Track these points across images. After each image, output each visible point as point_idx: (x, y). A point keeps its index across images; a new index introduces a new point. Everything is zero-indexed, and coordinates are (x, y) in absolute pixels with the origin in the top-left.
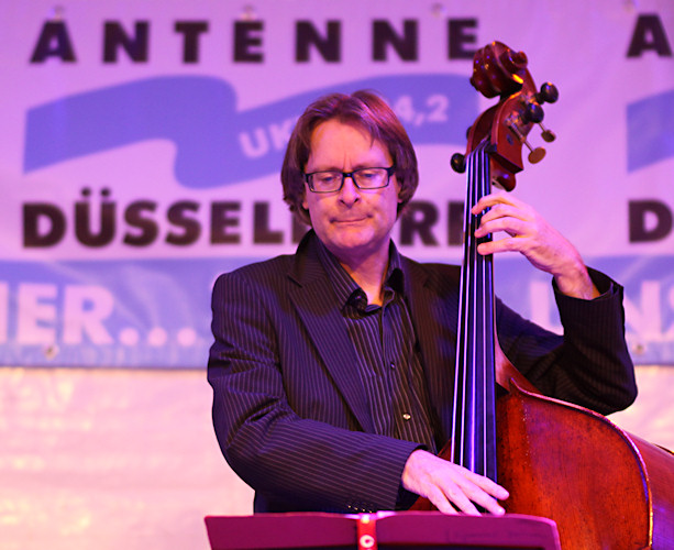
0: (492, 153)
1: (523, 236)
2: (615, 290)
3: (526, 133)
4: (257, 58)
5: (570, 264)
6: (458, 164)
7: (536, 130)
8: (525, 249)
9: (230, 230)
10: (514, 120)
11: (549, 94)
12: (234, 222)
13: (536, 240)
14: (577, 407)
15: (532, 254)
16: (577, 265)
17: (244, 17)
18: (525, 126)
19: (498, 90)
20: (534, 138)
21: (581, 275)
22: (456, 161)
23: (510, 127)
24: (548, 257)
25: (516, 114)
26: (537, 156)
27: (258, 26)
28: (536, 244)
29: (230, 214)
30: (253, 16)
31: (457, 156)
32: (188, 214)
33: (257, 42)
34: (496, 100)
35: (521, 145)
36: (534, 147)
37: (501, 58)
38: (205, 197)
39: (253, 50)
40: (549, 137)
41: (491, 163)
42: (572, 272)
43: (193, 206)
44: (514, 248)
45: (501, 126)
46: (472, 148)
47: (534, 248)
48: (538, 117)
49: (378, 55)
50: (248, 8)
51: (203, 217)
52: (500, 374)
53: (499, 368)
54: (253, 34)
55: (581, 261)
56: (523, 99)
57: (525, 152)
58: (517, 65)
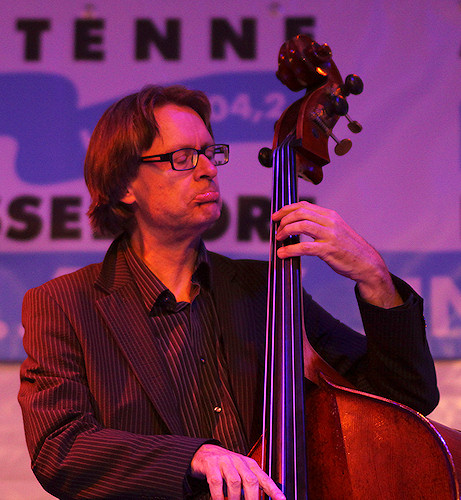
0: (297, 148)
1: (321, 241)
2: (415, 300)
3: (332, 126)
4: (98, 56)
5: (371, 271)
6: (265, 159)
7: (342, 122)
8: (323, 254)
9: (70, 225)
10: (320, 113)
11: (354, 86)
12: (75, 217)
13: (333, 245)
14: (384, 400)
15: (330, 258)
16: (379, 272)
17: (84, 14)
18: (330, 119)
19: (304, 83)
20: (341, 130)
21: (383, 282)
22: (264, 156)
23: (315, 121)
24: (347, 263)
25: (321, 107)
26: (343, 147)
27: (98, 24)
28: (334, 249)
29: (70, 210)
30: (94, 15)
31: (264, 150)
32: (29, 209)
33: (98, 40)
34: (302, 93)
35: (327, 138)
36: (340, 138)
37: (306, 51)
38: (46, 193)
39: (94, 47)
40: (355, 127)
41: (297, 158)
42: (373, 279)
43: (34, 201)
44: (311, 252)
45: (307, 120)
46: (279, 142)
47: (331, 254)
48: (343, 109)
49: (217, 53)
50: (89, 7)
51: (44, 212)
52: (309, 369)
53: (307, 362)
54: (94, 32)
55: (384, 269)
56: (328, 91)
57: (331, 144)
58: (322, 58)
